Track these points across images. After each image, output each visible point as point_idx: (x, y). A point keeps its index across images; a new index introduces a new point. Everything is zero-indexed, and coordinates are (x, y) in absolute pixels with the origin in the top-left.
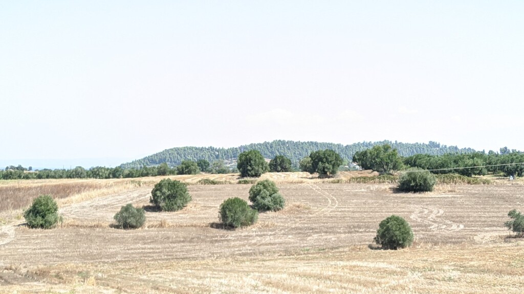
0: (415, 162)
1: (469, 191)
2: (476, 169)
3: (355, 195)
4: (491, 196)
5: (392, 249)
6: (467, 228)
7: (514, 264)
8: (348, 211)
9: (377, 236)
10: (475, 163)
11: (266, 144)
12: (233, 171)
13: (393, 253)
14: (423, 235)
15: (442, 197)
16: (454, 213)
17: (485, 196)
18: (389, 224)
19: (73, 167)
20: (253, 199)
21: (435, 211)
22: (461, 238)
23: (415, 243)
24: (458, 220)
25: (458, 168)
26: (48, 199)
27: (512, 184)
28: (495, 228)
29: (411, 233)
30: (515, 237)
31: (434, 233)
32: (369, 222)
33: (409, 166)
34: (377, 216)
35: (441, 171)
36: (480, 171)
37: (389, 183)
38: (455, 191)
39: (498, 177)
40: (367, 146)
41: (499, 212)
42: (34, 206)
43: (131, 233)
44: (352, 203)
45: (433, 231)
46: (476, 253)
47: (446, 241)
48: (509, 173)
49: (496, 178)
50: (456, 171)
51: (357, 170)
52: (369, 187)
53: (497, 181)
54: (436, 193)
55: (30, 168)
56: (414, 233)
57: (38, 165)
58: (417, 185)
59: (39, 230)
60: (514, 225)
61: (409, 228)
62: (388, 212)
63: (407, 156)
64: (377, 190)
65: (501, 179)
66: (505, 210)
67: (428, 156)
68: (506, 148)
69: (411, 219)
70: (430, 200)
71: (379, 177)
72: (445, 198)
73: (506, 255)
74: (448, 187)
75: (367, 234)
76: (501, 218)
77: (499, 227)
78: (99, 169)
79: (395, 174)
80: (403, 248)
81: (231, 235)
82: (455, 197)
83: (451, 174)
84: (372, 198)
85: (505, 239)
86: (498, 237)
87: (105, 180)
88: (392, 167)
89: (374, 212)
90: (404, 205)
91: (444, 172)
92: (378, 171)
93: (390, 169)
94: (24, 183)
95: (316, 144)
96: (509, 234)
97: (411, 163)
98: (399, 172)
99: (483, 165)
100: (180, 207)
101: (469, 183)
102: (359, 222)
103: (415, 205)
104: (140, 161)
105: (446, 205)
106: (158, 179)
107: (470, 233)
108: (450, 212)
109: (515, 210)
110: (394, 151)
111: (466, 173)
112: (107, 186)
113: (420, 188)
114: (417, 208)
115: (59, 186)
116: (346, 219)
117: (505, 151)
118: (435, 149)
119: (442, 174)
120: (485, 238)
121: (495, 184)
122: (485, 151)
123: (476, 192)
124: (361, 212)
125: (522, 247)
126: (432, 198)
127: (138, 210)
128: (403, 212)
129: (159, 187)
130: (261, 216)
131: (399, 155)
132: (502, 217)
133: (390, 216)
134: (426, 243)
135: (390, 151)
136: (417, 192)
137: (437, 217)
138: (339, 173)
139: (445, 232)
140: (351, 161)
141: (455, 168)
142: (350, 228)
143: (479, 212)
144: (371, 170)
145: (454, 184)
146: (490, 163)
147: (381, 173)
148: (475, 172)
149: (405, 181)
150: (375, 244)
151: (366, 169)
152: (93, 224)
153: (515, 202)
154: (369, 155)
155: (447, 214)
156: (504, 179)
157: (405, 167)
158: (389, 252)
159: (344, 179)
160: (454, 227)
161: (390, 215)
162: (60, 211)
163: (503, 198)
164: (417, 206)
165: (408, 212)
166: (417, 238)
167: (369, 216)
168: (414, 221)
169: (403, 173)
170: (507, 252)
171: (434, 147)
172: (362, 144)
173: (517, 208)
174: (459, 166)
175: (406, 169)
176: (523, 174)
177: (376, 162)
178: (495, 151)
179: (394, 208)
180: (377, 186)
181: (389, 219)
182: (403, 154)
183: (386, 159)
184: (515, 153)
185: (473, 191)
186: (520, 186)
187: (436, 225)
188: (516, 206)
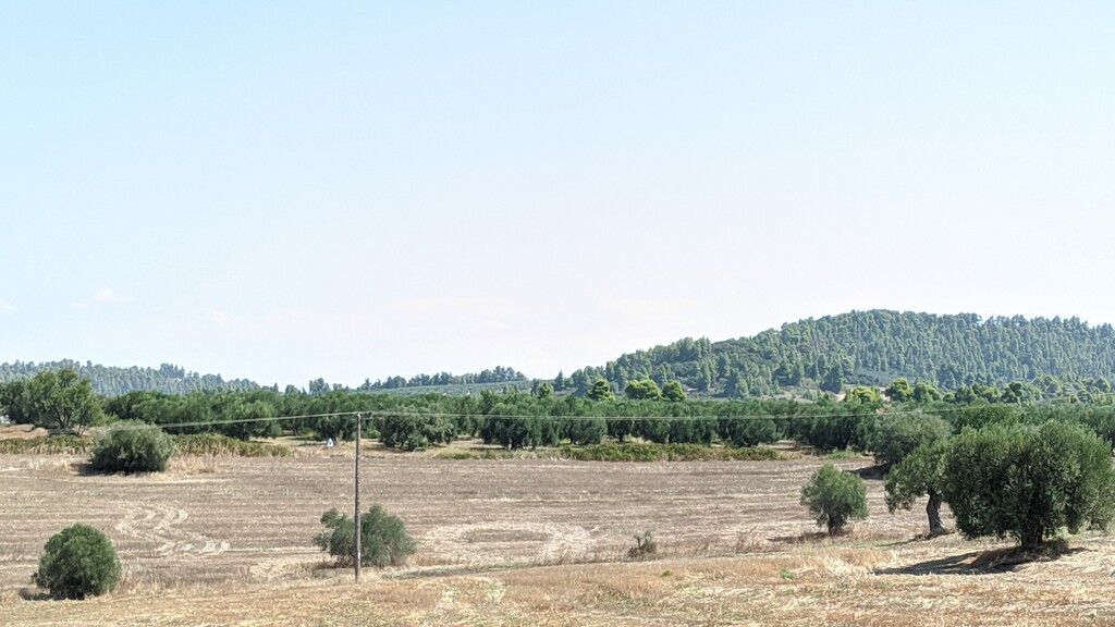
0: (129, 408)
1: (244, 471)
2: (260, 425)
4: (289, 481)
5: (73, 598)
6: (236, 549)
7: (330, 622)
9: (40, 570)
10: (258, 412)
13: (74, 606)
14: (143, 565)
15: (185, 484)
16: (210, 518)
17: (275, 481)
18: (66, 544)
21: (170, 514)
22: (223, 571)
23: (124, 583)
24: (218, 532)
25: (220, 422)
27: (332, 456)
28: (294, 548)
29: (115, 561)
30: (335, 566)
31: (166, 561)
32: (22, 540)
33: (115, 416)
34: (41, 526)
35: (184, 427)
36: (267, 428)
37: (70, 452)
38: (213, 472)
39: (303, 442)
40: (23, 372)
41: (304, 514)
45: (164, 557)
46: (252, 601)
47: (192, 577)
48: (327, 432)
49: (299, 442)
50: (217, 428)
52: (25, 462)
53: (302, 449)
54: (173, 475)
56: (122, 561)
58: (131, 458)
60: (332, 541)
61: (112, 552)
62: (67, 517)
63: (113, 396)
64: (45, 470)
65: (309, 445)
66: (316, 510)
67: (159, 396)
68: (321, 380)
69: (116, 532)
70: (161, 489)
71: (49, 439)
72: (191, 485)
73: (315, 604)
74: (198, 462)
75: (18, 566)
76: (307, 528)
77: (304, 545)
79: (85, 433)
80: (97, 594)
82: (213, 484)
83: (206, 435)
84: (31, 487)
85: (313, 570)
86: (300, 568)
88: (77, 418)
89: (34, 518)
90: (101, 501)
91: (192, 431)
92: (46, 428)
93: (74, 422)
96: (321, 560)
97: (121, 410)
98: (93, 429)
99: (273, 416)
101: (243, 453)
103: (127, 502)
105: (194, 501)
107: (243, 560)
108: (201, 516)
109: (334, 509)
110: (84, 383)
111: (238, 431)
113: (139, 464)
114: (131, 508)
117: (319, 388)
118: (173, 381)
119: (187, 433)
120: (274, 569)
121: (296, 456)
122: (279, 385)
123: (258, 472)
124: (6, 518)
125: (348, 586)
126: (164, 485)
128: (101, 516)
131: (94, 392)
132: (310, 525)
133: (71, 527)
134: (149, 582)
135: (75, 384)
136: (133, 472)
137: (173, 526)
139: (190, 559)
141: (214, 422)
143: (262, 514)
144: (32, 425)
145: (211, 456)
146: (287, 413)
147: (53, 431)
148: (257, 430)
149: (106, 449)
150: (34, 588)
151: (19, 423)
153: (335, 494)
154: (26, 393)
155: (196, 519)
156: (314, 445)
157: (106, 418)
158: (67, 605)
160: (210, 547)
161: (71, 523)
163: (315, 487)
164: (131, 504)
165: (111, 516)
166: (130, 572)
167: (23, 527)
168: (124, 536)
169: (102, 431)
170: (318, 598)
171: (172, 377)
172: (11, 367)
173: (340, 506)
174: (223, 418)
175: (108, 423)
176: (354, 434)
177: (42, 407)
178: (299, 387)
179: (80, 507)
180: (43, 460)
181: (67, 534)
182: (103, 391)
183: (66, 402)
184: (340, 392)
185: (252, 471)
186: (349, 461)
187: (172, 544)
188: (338, 502)
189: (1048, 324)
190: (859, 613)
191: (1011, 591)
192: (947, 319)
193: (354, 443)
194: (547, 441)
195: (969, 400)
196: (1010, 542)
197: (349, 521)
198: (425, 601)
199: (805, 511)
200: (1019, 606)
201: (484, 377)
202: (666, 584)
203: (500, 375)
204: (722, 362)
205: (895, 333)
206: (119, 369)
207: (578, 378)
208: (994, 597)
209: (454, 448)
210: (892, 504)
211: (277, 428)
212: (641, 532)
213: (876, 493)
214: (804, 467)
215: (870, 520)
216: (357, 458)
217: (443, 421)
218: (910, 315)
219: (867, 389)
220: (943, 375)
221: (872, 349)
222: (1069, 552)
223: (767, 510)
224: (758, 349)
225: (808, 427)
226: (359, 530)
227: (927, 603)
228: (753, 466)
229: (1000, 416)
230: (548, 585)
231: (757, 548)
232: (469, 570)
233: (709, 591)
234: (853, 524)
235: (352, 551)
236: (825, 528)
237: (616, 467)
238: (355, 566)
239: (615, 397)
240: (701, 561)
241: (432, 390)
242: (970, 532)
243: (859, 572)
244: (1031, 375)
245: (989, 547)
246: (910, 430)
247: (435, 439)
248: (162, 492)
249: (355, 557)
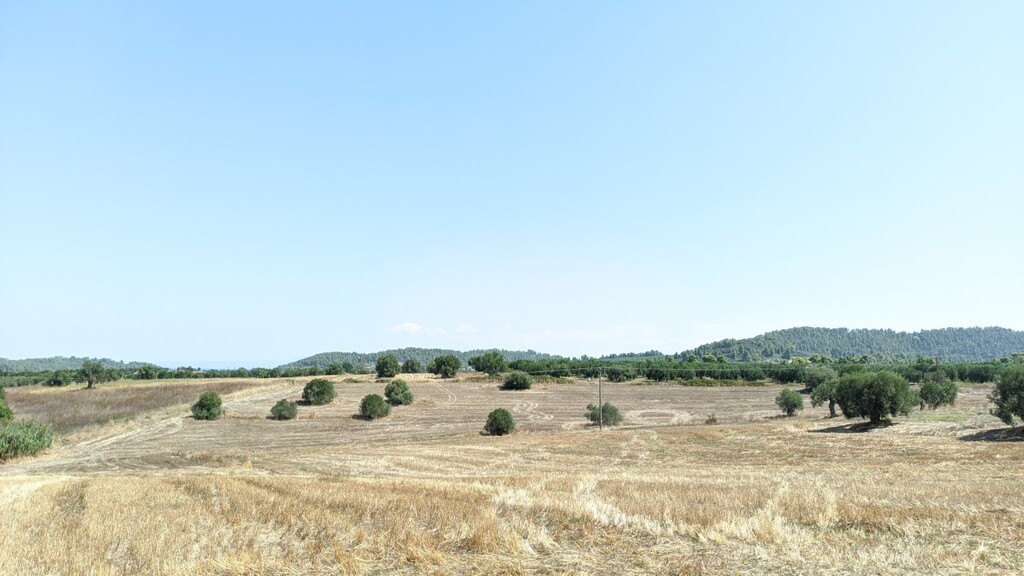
0: (517, 366)
1: (558, 389)
2: (564, 372)
3: (470, 392)
4: (575, 393)
5: (498, 435)
6: (556, 418)
7: (592, 446)
8: (465, 405)
9: (487, 425)
10: (563, 367)
11: (400, 350)
12: (372, 372)
13: (499, 438)
14: (523, 423)
15: (537, 394)
16: (546, 406)
17: (570, 393)
18: (496, 415)
19: (237, 368)
20: (388, 395)
21: (532, 405)
22: (552, 426)
23: (516, 430)
24: (549, 411)
25: (549, 371)
26: (213, 395)
27: (591, 384)
28: (577, 418)
29: (513, 422)
30: (592, 425)
31: (531, 422)
32: (481, 414)
33: (512, 369)
34: (487, 409)
35: (536, 373)
36: (566, 373)
37: (497, 382)
38: (547, 389)
40: (480, 353)
41: (580, 405)
42: (200, 402)
43: (285, 423)
44: (468, 398)
46: (562, 438)
47: (540, 428)
48: (588, 375)
49: (578, 379)
50: (548, 373)
51: (472, 372)
52: (481, 386)
53: (579, 381)
54: (533, 391)
55: (199, 369)
56: (515, 422)
57: (206, 367)
58: (518, 384)
59: (204, 421)
60: (591, 416)
61: (512, 419)
62: (496, 405)
63: (511, 361)
64: (488, 388)
65: (582, 380)
66: (585, 404)
67: (527, 362)
68: (585, 355)
69: (514, 411)
70: (528, 395)
71: (489, 377)
72: (539, 394)
73: (585, 439)
74: (542, 386)
75: (479, 423)
77: (581, 417)
78: (259, 369)
79: (502, 375)
80: (507, 434)
81: (369, 424)
82: (547, 394)
83: (544, 376)
84: (483, 395)
85: (584, 427)
86: (580, 426)
87: (264, 379)
88: (499, 369)
89: (485, 406)
90: (508, 400)
91: (539, 374)
92: (488, 373)
93: (498, 371)
94: (192, 382)
95: (440, 351)
96: (587, 423)
97: (514, 366)
98: (504, 373)
99: (568, 369)
100: (327, 402)
101: (558, 382)
102: (473, 414)
103: (517, 400)
104: (294, 364)
105: (540, 400)
106: (310, 379)
107: (559, 422)
108: (543, 406)
109: (592, 404)
110: (501, 357)
111: (555, 375)
112: (266, 384)
113: (521, 386)
114: (518, 402)
115: (222, 384)
116: (463, 411)
117: (585, 358)
118: (532, 356)
120: (570, 426)
121: (577, 384)
122: (570, 357)
123: (563, 390)
124: (475, 406)
125: (597, 433)
126: (530, 394)
127: (292, 404)
128: (508, 405)
129: (310, 386)
130: (394, 409)
131: (505, 360)
132: (583, 410)
134: (525, 430)
135: (498, 357)
136: (518, 389)
137: (533, 409)
138: (457, 374)
139: (540, 421)
140: (467, 365)
141: (547, 371)
142: (465, 418)
143: (565, 405)
144: (483, 372)
145: (546, 383)
146: (573, 367)
147: (491, 374)
148: (563, 374)
149: (509, 381)
150: (484, 431)
151: (479, 371)
152: (252, 416)
153: (592, 398)
154: (481, 360)
155: (541, 407)
156: (584, 380)
157: (509, 369)
158: (496, 438)
159: (461, 379)
160: (546, 417)
161: (498, 408)
162: (224, 405)
163: (584, 395)
165: (511, 405)
166: (518, 426)
167: (481, 409)
168: (516, 412)
169: (507, 374)
170: (586, 437)
171: (532, 354)
172: (476, 351)
173: (594, 403)
174: (550, 369)
175: (510, 371)
176: (598, 376)
177: (487, 365)
178: (578, 358)
179: (500, 402)
180: (487, 385)
181: (496, 411)
182: (508, 360)
183: (495, 364)
184: (592, 360)
185: (561, 389)
186: (597, 385)
187: (533, 416)
188: (593, 401)
189: (878, 331)
190: (802, 448)
191: (867, 440)
192: (834, 330)
193: (599, 379)
194: (672, 378)
195: (845, 362)
196: (868, 420)
197: (597, 408)
198: (627, 439)
199: (778, 406)
200: (870, 446)
201: (647, 354)
202: (721, 435)
203: (652, 354)
204: (741, 348)
205: (812, 336)
206: (513, 352)
207: (684, 354)
208: (860, 442)
209: (636, 381)
210: (814, 404)
211: (570, 373)
212: (710, 414)
213: (807, 400)
214: (778, 389)
215: (804, 410)
216: (600, 385)
217: (632, 371)
218: (818, 329)
219: (801, 358)
220: (833, 352)
221: (803, 342)
222: (892, 425)
223: (762, 406)
224: (756, 342)
225: (777, 373)
226: (601, 412)
227: (831, 444)
228: (755, 388)
229: (858, 369)
230: (675, 434)
231: (758, 421)
232: (643, 428)
233: (739, 438)
234: (798, 412)
235: (599, 420)
236: (786, 414)
237: (700, 388)
238: (600, 425)
239: (697, 361)
240: (735, 426)
241: (627, 359)
242: (849, 416)
243: (802, 431)
244: (872, 352)
245: (857, 422)
246: (820, 374)
247: (629, 377)
248: (529, 397)
249: (600, 422)
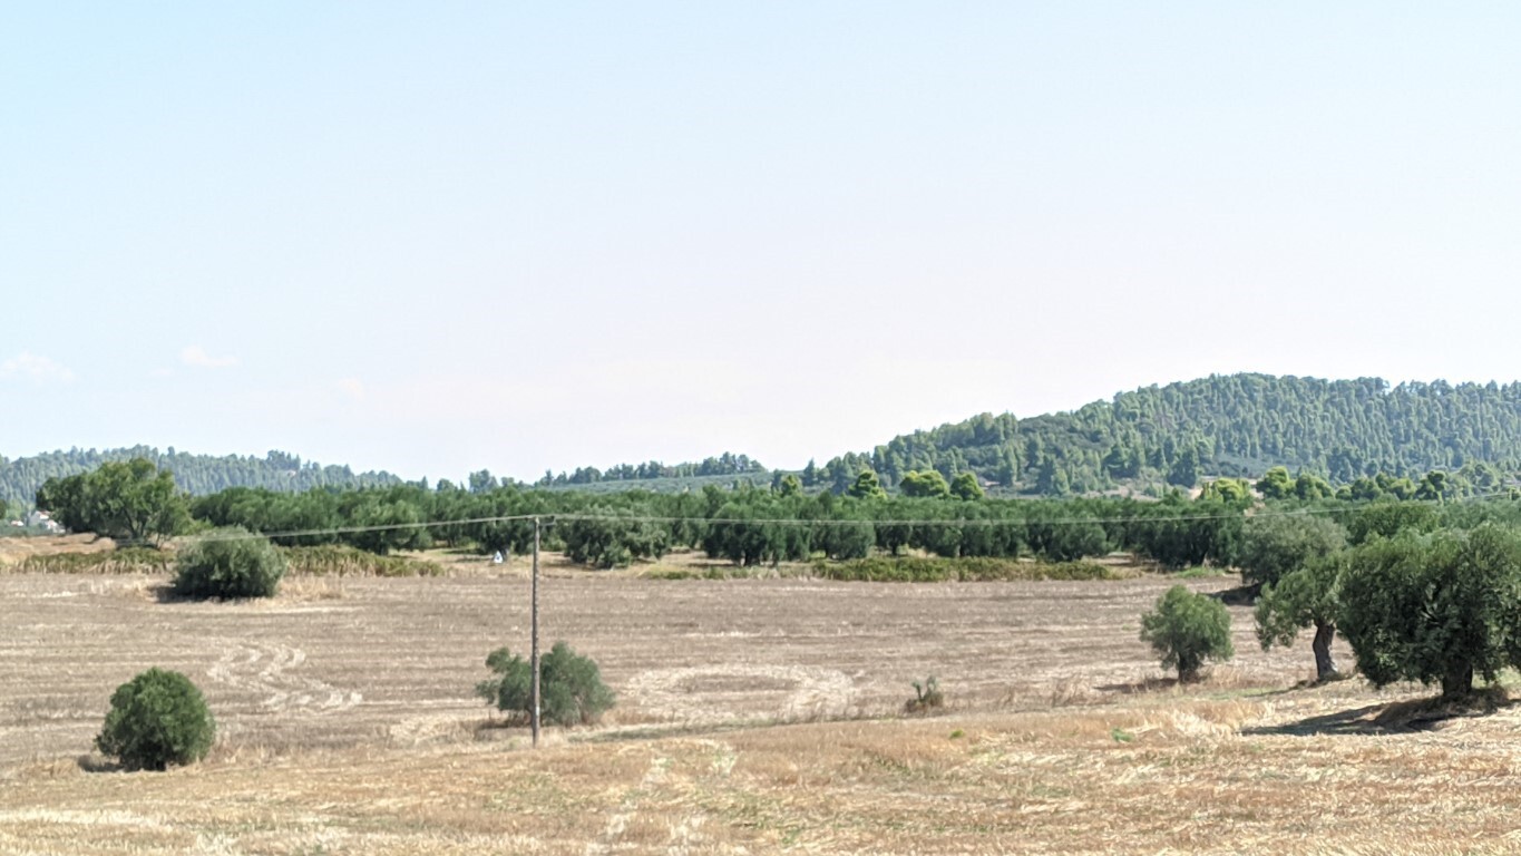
0: (225, 510)
1: (380, 596)
2: (403, 533)
3: (42, 608)
4: (442, 610)
5: (150, 768)
6: (371, 703)
7: (500, 801)
8: (20, 658)
9: (106, 732)
10: (400, 514)
13: (152, 780)
14: (245, 724)
15: (301, 615)
16: (336, 660)
17: (424, 609)
18: (140, 696)
21: (281, 655)
22: (354, 732)
23: (219, 749)
24: (345, 678)
25: (349, 530)
27: (501, 576)
28: (449, 701)
29: (207, 719)
30: (505, 725)
31: (277, 718)
32: (82, 690)
33: (207, 521)
34: (106, 671)
35: (300, 538)
36: (413, 537)
37: (146, 571)
38: (339, 597)
39: (461, 556)
40: (81, 462)
41: (463, 655)
44: (33, 633)
45: (274, 713)
46: (393, 772)
47: (310, 740)
48: (493, 543)
49: (456, 557)
50: (345, 538)
51: (49, 533)
52: (84, 585)
53: (461, 566)
54: (285, 602)
56: (217, 719)
58: (229, 580)
60: (502, 692)
61: (202, 706)
62: (142, 659)
63: (204, 494)
64: (111, 595)
65: (470, 560)
66: (479, 649)
67: (265, 495)
68: (485, 473)
69: (210, 678)
70: (268, 621)
71: (117, 553)
72: (310, 615)
73: (478, 776)
74: (319, 584)
75: (76, 725)
76: (467, 673)
77: (463, 697)
79: (166, 545)
80: (183, 764)
82: (339, 614)
83: (330, 547)
84: (94, 619)
85: (476, 732)
86: (458, 727)
88: (155, 524)
89: (98, 660)
90: (188, 637)
91: (310, 541)
92: (113, 537)
93: (151, 530)
96: (487, 717)
97: (215, 513)
98: (176, 539)
99: (420, 521)
101: (380, 571)
102: (52, 690)
103: (223, 638)
105: (314, 636)
107: (381, 716)
108: (323, 657)
109: (505, 648)
110: (164, 476)
111: (372, 543)
113: (240, 587)
114: (228, 647)
116: (12, 680)
117: (483, 483)
118: (284, 473)
119: (304, 545)
120: (423, 729)
121: (452, 575)
122: (428, 479)
123: (400, 598)
124: (60, 660)
125: (522, 752)
126: (272, 615)
128: (187, 657)
131: (179, 489)
132: (471, 669)
133: (145, 673)
134: (252, 747)
135: (152, 478)
136: (230, 597)
137: (287, 671)
139: (309, 715)
140: (32, 506)
141: (342, 529)
142: (23, 707)
143: (406, 654)
144: (94, 535)
145: (337, 575)
146: (439, 517)
147: (123, 541)
148: (399, 540)
149: (194, 568)
150: (97, 756)
151: (77, 531)
153: (505, 627)
154: (87, 489)
155: (317, 662)
156: (477, 560)
157: (196, 524)
158: (142, 779)
159: (7, 559)
160: (335, 699)
161: (144, 667)
163: (476, 617)
164: (229, 641)
165: (201, 658)
166: (227, 733)
167: (82, 672)
168: (219, 684)
169: (189, 542)
170: (482, 768)
171: (283, 468)
172: (65, 455)
173: (512, 644)
174: (352, 523)
175: (198, 532)
176: (530, 546)
177: (108, 509)
178: (456, 483)
179: (159, 645)
180: (108, 582)
181: (140, 683)
182: (190, 488)
183: (140, 503)
184: (511, 488)
185: (391, 596)
186: (523, 581)
187: (284, 695)
188: (508, 638)
189: (1481, 391)
190: (1221, 787)
191: (1429, 758)
192: (1341, 386)
193: (531, 558)
194: (793, 554)
195: (1371, 495)
196: (1435, 690)
197: (526, 664)
198: (628, 772)
199: (1147, 648)
200: (1439, 778)
201: (707, 468)
202: (955, 748)
203: (726, 465)
204: (1032, 447)
205: (1270, 404)
206: (212, 458)
207: (836, 468)
208: (1407, 766)
209: (666, 564)
210: (1266, 640)
211: (425, 537)
212: (921, 679)
213: (1242, 625)
214: (1146, 589)
215: (1235, 661)
216: (535, 579)
217: (651, 526)
218: (1290, 381)
219: (1231, 483)
220: (1336, 462)
221: (1238, 427)
222: (1509, 704)
223: (1094, 648)
224: (1083, 427)
225: (1150, 534)
226: (538, 676)
227: (1313, 774)
228: (1075, 587)
229: (1414, 519)
230: (794, 750)
231: (1079, 700)
232: (687, 731)
233: (1015, 758)
234: (1209, 665)
235: (529, 705)
236: (1173, 673)
237: (888, 589)
238: (532, 724)
239: (885, 494)
240: (1006, 717)
241: (637, 485)
242: (1379, 676)
243: (1224, 732)
244: (1457, 462)
245: (1400, 698)
246: (1290, 538)
247: (640, 551)
248: (270, 625)
249: (533, 713)
